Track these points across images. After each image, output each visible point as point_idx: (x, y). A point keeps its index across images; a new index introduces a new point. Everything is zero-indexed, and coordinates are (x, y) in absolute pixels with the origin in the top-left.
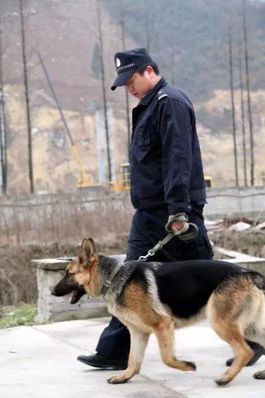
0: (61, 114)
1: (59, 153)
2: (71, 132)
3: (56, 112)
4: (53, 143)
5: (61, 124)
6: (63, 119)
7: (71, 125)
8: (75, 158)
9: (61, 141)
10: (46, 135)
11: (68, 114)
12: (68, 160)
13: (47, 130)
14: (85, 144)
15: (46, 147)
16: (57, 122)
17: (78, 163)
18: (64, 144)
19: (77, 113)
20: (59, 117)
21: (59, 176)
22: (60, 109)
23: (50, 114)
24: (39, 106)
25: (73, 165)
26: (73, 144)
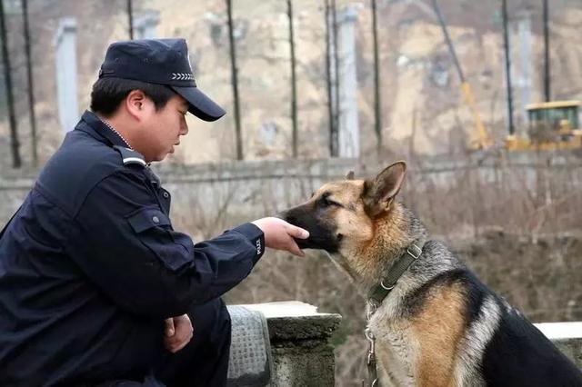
0: (445, 32)
1: (442, 94)
2: (460, 60)
3: (437, 30)
4: (431, 80)
5: (445, 48)
6: (448, 41)
7: (461, 50)
8: (466, 102)
9: (445, 75)
10: (420, 66)
11: (456, 32)
12: (454, 106)
13: (423, 59)
14: (483, 79)
15: (420, 86)
16: (439, 46)
17: (472, 110)
18: (449, 80)
19: (472, 31)
20: (440, 37)
21: (441, 131)
22: (443, 24)
23: (428, 33)
24: (410, 22)
25: (464, 114)
26: (463, 80)
